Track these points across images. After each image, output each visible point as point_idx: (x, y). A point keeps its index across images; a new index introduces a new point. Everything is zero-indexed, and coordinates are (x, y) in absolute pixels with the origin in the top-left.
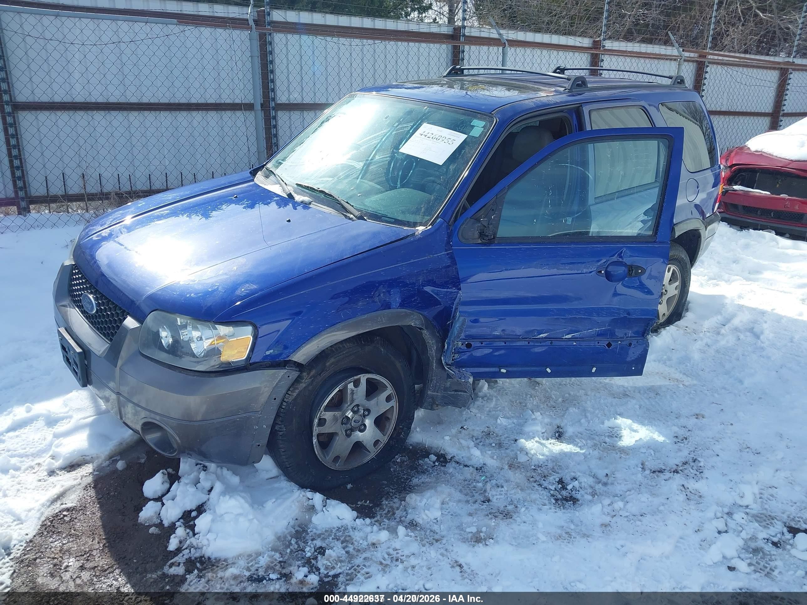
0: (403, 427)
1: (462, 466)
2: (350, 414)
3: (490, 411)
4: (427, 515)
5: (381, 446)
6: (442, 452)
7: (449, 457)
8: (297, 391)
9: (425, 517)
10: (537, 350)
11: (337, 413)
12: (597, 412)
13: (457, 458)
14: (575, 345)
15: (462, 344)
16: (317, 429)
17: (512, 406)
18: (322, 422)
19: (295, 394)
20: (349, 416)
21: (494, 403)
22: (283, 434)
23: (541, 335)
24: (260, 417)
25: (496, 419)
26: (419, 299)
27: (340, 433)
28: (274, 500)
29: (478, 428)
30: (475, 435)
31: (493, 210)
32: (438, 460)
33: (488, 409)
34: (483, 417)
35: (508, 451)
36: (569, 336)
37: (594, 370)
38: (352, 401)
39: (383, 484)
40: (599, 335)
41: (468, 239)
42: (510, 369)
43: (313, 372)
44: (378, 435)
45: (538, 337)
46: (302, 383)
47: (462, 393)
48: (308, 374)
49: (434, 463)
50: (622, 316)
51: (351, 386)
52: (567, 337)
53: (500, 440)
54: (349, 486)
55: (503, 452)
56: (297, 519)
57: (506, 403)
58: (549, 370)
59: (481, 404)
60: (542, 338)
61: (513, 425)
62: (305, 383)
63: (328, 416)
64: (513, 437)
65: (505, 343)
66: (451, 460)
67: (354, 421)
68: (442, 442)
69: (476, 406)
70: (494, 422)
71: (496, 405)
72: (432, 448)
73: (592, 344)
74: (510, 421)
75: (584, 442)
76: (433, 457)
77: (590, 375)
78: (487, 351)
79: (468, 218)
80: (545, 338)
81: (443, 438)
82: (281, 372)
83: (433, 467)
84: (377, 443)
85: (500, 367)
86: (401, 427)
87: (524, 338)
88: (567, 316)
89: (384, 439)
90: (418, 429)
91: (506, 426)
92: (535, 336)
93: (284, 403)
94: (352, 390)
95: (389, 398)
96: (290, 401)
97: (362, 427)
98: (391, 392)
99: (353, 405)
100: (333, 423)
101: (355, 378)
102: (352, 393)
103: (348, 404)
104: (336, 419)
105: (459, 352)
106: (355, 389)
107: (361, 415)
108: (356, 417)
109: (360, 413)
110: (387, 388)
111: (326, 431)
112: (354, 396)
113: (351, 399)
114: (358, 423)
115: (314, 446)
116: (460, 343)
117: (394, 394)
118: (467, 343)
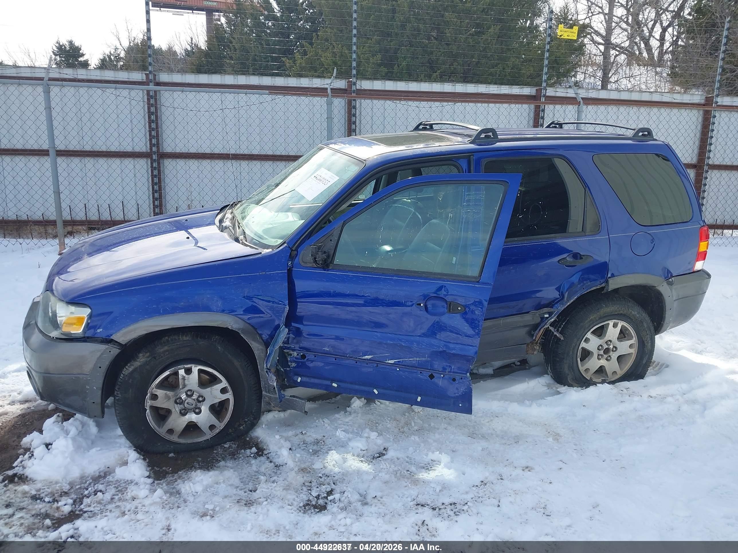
1: (267, 461)
2: (184, 396)
4: (190, 487)
5: (217, 431)
6: (265, 448)
7: (266, 452)
8: (133, 367)
9: (187, 488)
10: (364, 370)
11: (168, 392)
13: (271, 454)
14: (398, 371)
15: (298, 355)
16: (149, 401)
18: (154, 397)
19: (131, 369)
20: (182, 398)
23: (366, 357)
24: (89, 380)
27: (173, 410)
28: (99, 449)
32: (257, 452)
36: (392, 362)
37: (419, 399)
38: (184, 386)
42: (341, 384)
44: (214, 420)
45: (364, 358)
46: (137, 361)
47: (297, 399)
48: (143, 355)
49: (252, 453)
50: (441, 349)
51: (182, 372)
52: (390, 362)
54: (171, 455)
56: (108, 467)
58: (376, 391)
60: (367, 359)
62: (140, 362)
63: (160, 393)
65: (336, 359)
67: (188, 403)
68: (272, 439)
75: (388, 465)
76: (254, 450)
77: (416, 403)
78: (321, 364)
80: (370, 360)
81: (274, 437)
82: (103, 347)
83: (248, 457)
84: (212, 427)
85: (333, 381)
87: (351, 357)
88: (389, 342)
89: (220, 426)
92: (360, 356)
93: (122, 375)
94: (183, 376)
95: (224, 391)
96: (126, 374)
97: (197, 411)
98: (226, 386)
99: (186, 389)
100: (166, 400)
101: (186, 366)
102: (184, 378)
103: (181, 387)
104: (168, 398)
105: (294, 362)
106: (187, 376)
107: (194, 400)
108: (189, 400)
109: (194, 398)
110: (221, 381)
111: (159, 406)
112: (186, 382)
113: (183, 383)
114: (192, 405)
115: (147, 415)
116: (295, 353)
117: (229, 388)
118: (302, 354)
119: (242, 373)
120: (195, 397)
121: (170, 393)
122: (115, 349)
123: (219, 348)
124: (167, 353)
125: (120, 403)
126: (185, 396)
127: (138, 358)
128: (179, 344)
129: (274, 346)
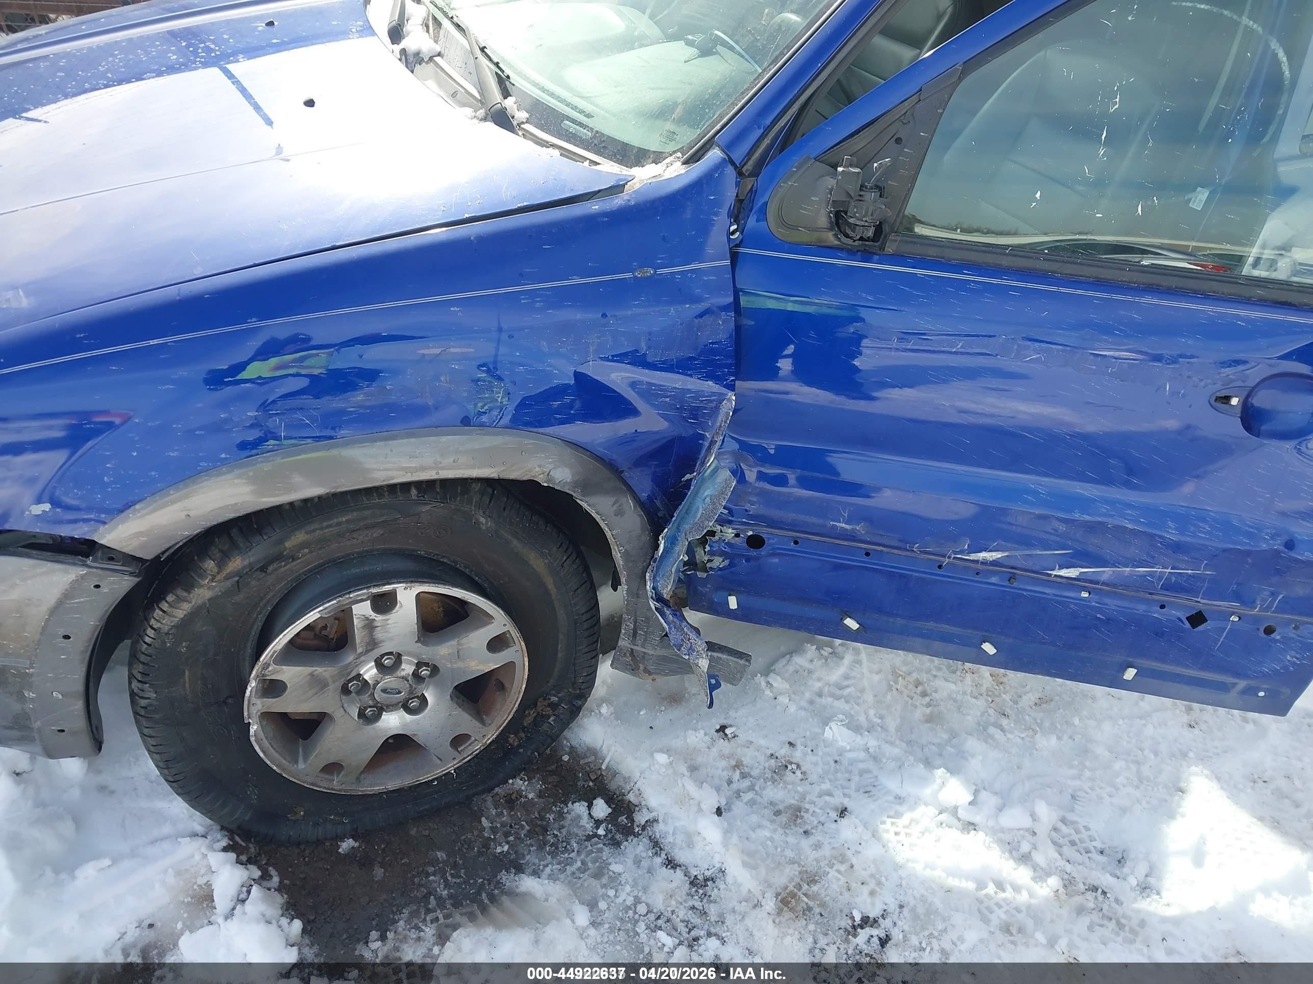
0: (561, 700)
1: (658, 860)
2: (369, 672)
3: (820, 695)
5: (476, 748)
6: (631, 797)
7: (641, 818)
8: (187, 606)
11: (318, 670)
12: (1118, 765)
13: (660, 828)
14: (1084, 599)
15: (737, 535)
16: (259, 702)
17: (890, 688)
18: (275, 688)
19: (181, 614)
20: (366, 677)
21: (842, 670)
22: (150, 705)
23: (983, 555)
24: (31, 675)
25: (825, 722)
26: (578, 404)
27: (337, 714)
29: (762, 742)
30: (746, 761)
31: (898, 141)
32: (612, 818)
33: (818, 685)
34: (793, 708)
35: (805, 843)
36: (1072, 573)
37: (1130, 674)
38: (373, 644)
39: (434, 862)
40: (1168, 587)
41: (795, 228)
42: (869, 623)
43: (236, 563)
44: (466, 722)
45: (973, 557)
46: (201, 586)
48: (221, 565)
49: (598, 823)
51: (363, 610)
52: (1064, 573)
53: (803, 798)
54: (347, 845)
55: (791, 840)
56: (149, 930)
57: (876, 678)
58: (989, 647)
59: (806, 665)
60: (984, 563)
61: (862, 755)
62: (212, 588)
63: (289, 674)
64: (838, 800)
65: (870, 554)
66: (644, 828)
67: (383, 691)
68: (645, 765)
69: (791, 668)
70: (818, 730)
71: (847, 677)
72: (615, 774)
73: (1141, 608)
74: (859, 740)
76: (601, 809)
77: (1116, 682)
79: (808, 158)
80: (994, 563)
81: (652, 755)
83: (589, 838)
84: (458, 741)
86: (554, 699)
87: (928, 552)
88: (1077, 516)
89: (485, 734)
90: (604, 710)
91: (842, 751)
92: (961, 552)
93: (150, 632)
94: (367, 619)
95: (497, 644)
96: (166, 628)
97: (414, 704)
98: (504, 629)
99: (377, 653)
100: (313, 691)
101: (375, 590)
102: (370, 625)
103: (359, 650)
104: (319, 684)
105: (722, 554)
106: (379, 618)
107: (405, 678)
108: (388, 681)
109: (403, 673)
110: (487, 618)
111: (289, 709)
112: (379, 634)
113: (366, 639)
114: (400, 692)
115: (252, 739)
116: (730, 531)
117: (515, 634)
118: (750, 533)
119: (551, 587)
120: (407, 668)
121: (324, 671)
122: (113, 578)
123: (483, 520)
124: (306, 551)
125: (157, 716)
126: (375, 671)
127: (202, 577)
128: (348, 521)
129: (679, 526)
